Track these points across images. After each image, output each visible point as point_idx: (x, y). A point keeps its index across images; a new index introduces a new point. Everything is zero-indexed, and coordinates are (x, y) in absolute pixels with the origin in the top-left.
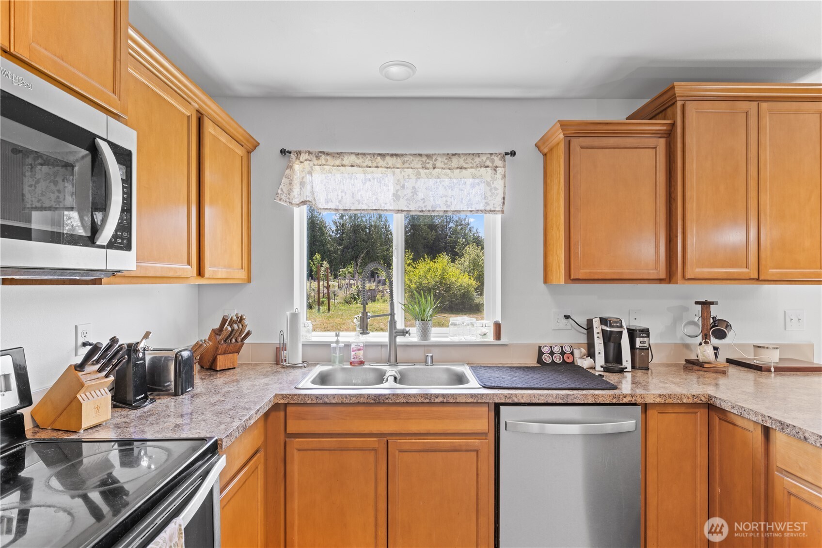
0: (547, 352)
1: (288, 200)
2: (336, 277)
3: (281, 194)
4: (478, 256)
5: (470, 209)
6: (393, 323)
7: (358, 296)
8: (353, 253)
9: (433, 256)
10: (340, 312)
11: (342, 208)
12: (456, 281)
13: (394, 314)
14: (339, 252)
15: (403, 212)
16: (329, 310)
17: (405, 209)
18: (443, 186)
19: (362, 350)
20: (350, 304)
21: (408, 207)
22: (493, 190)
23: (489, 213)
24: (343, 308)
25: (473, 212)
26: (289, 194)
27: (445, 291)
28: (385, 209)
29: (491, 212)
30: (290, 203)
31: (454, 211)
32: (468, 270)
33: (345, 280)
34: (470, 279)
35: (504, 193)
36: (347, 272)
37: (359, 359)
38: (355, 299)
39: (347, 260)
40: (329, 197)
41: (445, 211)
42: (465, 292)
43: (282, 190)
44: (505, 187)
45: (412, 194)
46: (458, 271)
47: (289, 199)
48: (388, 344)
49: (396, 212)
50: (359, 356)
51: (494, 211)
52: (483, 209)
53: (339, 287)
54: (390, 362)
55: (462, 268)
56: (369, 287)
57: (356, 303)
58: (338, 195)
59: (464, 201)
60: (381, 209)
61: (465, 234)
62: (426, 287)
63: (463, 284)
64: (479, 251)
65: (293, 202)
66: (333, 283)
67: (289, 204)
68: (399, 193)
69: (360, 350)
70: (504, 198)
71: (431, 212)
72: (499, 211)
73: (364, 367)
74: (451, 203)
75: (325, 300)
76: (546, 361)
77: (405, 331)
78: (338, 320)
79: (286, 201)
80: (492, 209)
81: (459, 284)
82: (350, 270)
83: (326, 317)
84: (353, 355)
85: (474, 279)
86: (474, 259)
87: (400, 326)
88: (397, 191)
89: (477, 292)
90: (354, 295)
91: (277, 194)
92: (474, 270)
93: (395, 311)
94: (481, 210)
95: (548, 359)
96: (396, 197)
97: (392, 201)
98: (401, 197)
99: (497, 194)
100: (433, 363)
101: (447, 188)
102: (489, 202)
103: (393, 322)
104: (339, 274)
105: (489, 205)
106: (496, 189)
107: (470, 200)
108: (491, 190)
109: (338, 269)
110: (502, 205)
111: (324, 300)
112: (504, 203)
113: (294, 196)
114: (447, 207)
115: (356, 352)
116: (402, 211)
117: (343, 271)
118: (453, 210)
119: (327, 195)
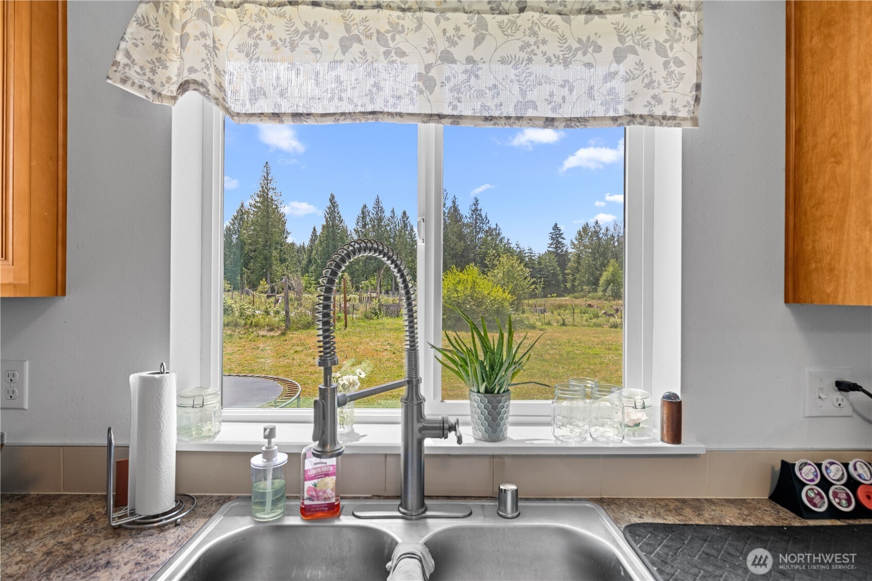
0: (812, 480)
1: (147, 85)
2: (357, 289)
3: (127, 65)
4: (512, 267)
5: (612, 114)
6: (413, 404)
7: (380, 311)
8: (376, 264)
9: (462, 268)
10: (358, 329)
11: (290, 111)
12: (488, 294)
13: (418, 381)
14: (361, 263)
15: (443, 120)
16: (346, 326)
17: (447, 111)
18: (545, 54)
19: (333, 474)
20: (371, 319)
21: (455, 108)
22: (672, 64)
23: (661, 125)
24: (362, 324)
25: (620, 121)
26: (153, 71)
27: (476, 306)
28: (398, 110)
29: (665, 122)
30: (154, 92)
31: (570, 119)
32: (502, 283)
33: (367, 293)
34: (504, 292)
35: (699, 74)
36: (369, 284)
37: (325, 499)
38: (376, 314)
39: (369, 271)
40: (258, 85)
41: (547, 119)
42: (499, 308)
43: (128, 55)
44: (700, 58)
45: (465, 76)
46: (490, 284)
47: (152, 82)
48: (401, 452)
49: (425, 119)
50: (324, 492)
51: (674, 118)
52: (645, 112)
53: (360, 300)
54: (406, 508)
55: (496, 280)
56: (393, 301)
57: (378, 318)
58: (278, 78)
59: (596, 93)
60: (386, 110)
61: (496, 245)
62: (455, 301)
63: (497, 298)
64: (514, 261)
65: (164, 93)
66: (354, 296)
67: (150, 94)
68: (433, 73)
69: (327, 475)
70: (698, 87)
71: (512, 120)
72: (685, 119)
73: (337, 523)
74: (564, 98)
75: (342, 315)
76: (815, 505)
77: (446, 426)
78: (355, 339)
79: (141, 87)
80: (669, 114)
81: (492, 298)
82: (373, 282)
83: (341, 335)
84: (309, 491)
85: (509, 293)
86: (509, 271)
87: (432, 410)
88: (428, 67)
89: (512, 308)
90: (375, 309)
91: (116, 63)
92: (508, 282)
93: (421, 374)
94: (641, 116)
95: (817, 500)
96: (427, 82)
97: (415, 92)
98: (438, 85)
99: (682, 75)
100: (520, 510)
101: (554, 60)
102: (662, 96)
103: (415, 402)
104: (361, 286)
105: (660, 102)
106: (680, 63)
107: (611, 91)
108: (666, 65)
109: (358, 282)
110: (692, 103)
111: (340, 315)
112: (697, 99)
113: (169, 78)
114: (554, 109)
115: (316, 481)
116: (440, 117)
117: (365, 283)
118: (568, 116)
119: (254, 81)
